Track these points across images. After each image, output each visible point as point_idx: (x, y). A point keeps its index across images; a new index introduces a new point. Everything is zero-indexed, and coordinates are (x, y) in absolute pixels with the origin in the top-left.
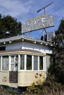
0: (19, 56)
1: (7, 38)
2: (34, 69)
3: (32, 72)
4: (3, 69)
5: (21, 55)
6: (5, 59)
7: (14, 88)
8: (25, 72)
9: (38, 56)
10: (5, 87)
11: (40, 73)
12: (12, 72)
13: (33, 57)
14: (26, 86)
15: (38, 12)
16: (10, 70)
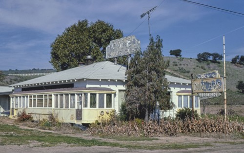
0: (83, 95)
1: (88, 65)
2: (99, 107)
3: (96, 110)
4: (71, 107)
5: (85, 94)
6: (72, 97)
7: (79, 125)
8: (89, 110)
9: (104, 94)
10: (72, 124)
11: (106, 111)
12: (78, 109)
13: (97, 95)
14: (89, 122)
15: (142, 16)
16: (76, 108)
